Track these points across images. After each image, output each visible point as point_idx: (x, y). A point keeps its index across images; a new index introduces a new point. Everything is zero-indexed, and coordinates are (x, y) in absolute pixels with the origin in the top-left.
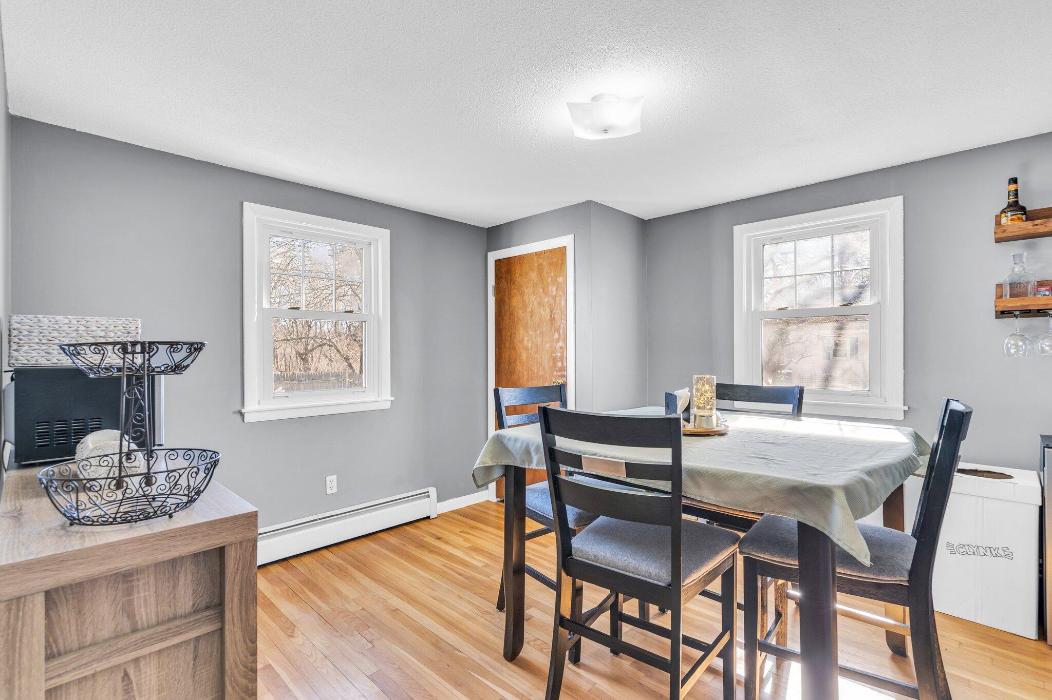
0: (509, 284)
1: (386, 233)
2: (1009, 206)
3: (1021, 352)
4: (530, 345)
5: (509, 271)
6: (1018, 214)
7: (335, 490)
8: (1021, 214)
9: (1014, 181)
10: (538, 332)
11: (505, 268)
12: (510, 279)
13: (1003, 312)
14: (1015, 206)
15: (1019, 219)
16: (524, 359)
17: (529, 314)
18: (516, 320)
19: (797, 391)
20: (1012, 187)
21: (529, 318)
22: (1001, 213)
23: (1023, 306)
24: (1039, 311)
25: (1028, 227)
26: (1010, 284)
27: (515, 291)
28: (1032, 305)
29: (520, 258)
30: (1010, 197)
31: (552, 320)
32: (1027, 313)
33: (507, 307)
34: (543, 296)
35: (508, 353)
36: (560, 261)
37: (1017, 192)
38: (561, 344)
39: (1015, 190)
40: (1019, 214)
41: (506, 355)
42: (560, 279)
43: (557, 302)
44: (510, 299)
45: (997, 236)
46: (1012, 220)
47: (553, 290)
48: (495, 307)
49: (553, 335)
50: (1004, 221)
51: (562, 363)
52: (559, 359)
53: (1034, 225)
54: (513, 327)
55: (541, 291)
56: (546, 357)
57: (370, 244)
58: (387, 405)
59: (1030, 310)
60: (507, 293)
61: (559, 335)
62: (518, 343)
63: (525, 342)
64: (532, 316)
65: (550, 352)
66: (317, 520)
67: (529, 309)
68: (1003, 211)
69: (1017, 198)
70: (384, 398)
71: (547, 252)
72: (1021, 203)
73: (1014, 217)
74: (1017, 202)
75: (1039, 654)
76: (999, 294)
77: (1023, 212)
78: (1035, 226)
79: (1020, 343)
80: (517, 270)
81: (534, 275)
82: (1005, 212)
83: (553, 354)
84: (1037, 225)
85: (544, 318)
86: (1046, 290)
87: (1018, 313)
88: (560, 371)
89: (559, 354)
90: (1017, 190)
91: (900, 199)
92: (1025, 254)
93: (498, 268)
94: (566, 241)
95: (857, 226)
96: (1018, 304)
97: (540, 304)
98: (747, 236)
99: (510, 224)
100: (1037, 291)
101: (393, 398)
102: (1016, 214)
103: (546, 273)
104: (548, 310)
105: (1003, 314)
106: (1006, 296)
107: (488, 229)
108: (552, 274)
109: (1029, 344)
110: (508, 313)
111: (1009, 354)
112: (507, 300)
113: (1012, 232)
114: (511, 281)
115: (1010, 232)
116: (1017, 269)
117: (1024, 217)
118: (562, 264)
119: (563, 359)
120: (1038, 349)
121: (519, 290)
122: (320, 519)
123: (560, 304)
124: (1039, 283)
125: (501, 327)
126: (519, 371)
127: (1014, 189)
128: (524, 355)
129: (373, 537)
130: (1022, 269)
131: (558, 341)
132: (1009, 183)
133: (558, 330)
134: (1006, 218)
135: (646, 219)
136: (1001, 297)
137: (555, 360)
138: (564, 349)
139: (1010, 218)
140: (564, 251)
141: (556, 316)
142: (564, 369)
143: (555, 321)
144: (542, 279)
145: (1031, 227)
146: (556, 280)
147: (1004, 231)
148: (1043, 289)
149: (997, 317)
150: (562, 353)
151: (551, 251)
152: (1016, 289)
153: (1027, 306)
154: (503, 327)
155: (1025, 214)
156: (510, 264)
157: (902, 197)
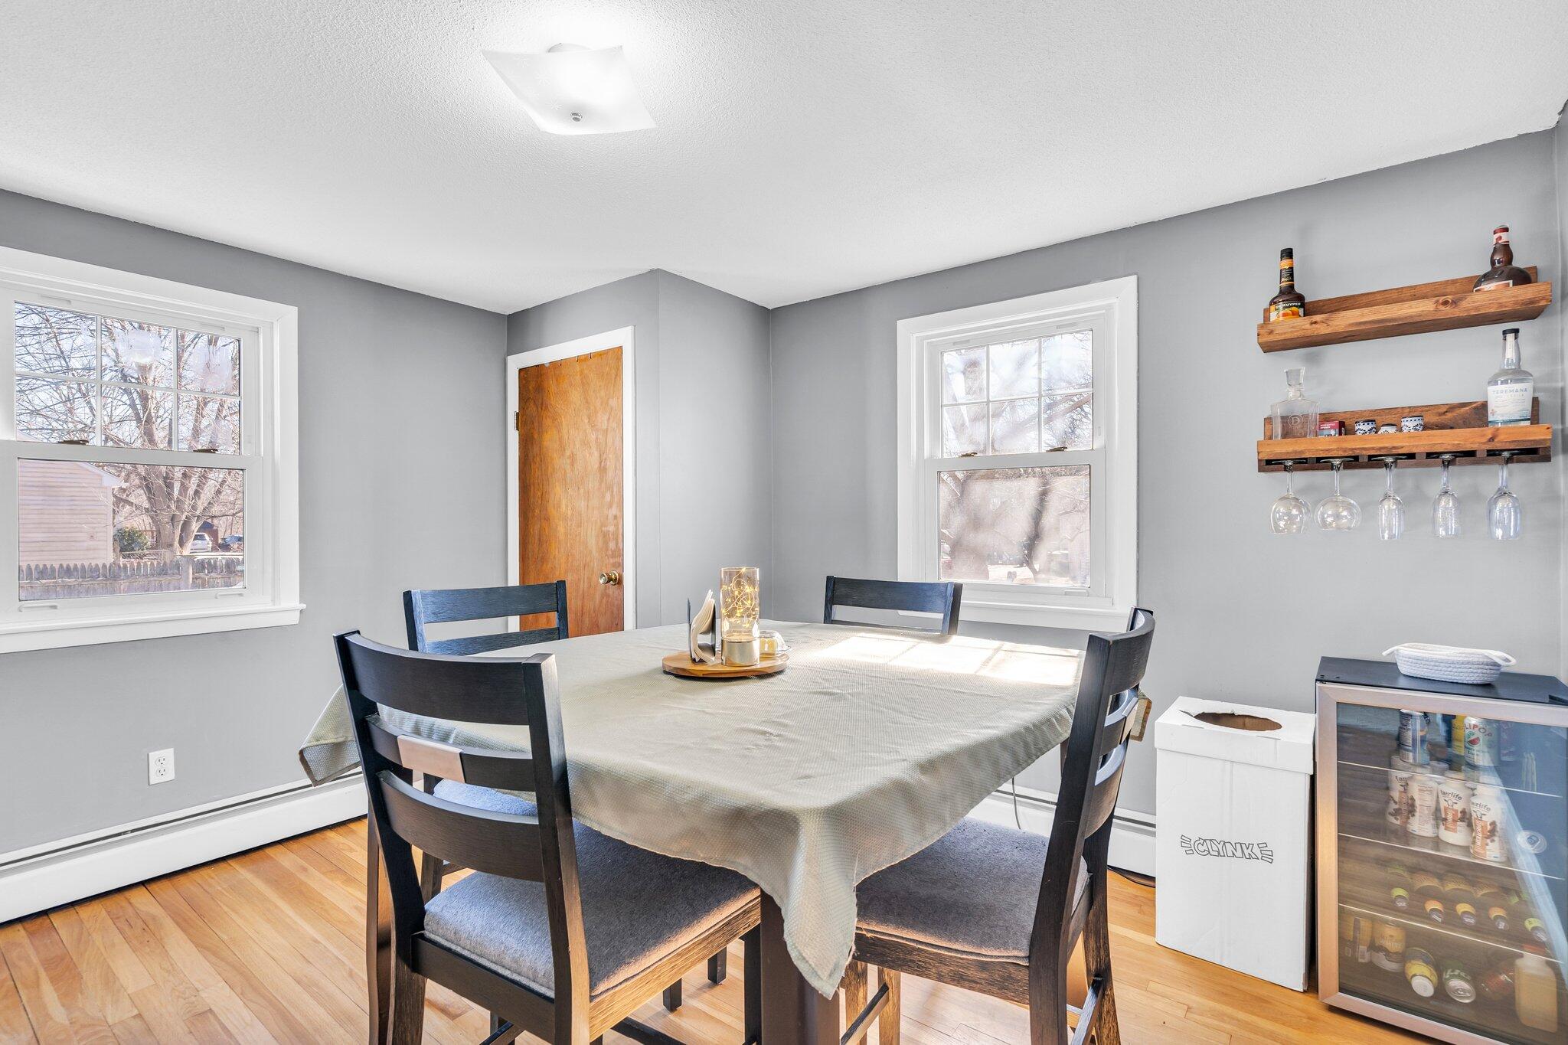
0: (540, 409)
1: (292, 312)
2: (1282, 293)
3: (1295, 526)
4: (569, 513)
5: (540, 388)
6: (1292, 306)
7: (170, 775)
8: (1297, 306)
9: (1288, 253)
10: (582, 491)
11: (534, 381)
12: (540, 401)
13: (1269, 462)
14: (1290, 294)
15: (1294, 314)
16: (562, 537)
17: (568, 461)
18: (550, 470)
19: (950, 591)
20: (1286, 264)
21: (568, 467)
22: (1271, 305)
23: (1296, 452)
24: (1318, 459)
25: (1302, 325)
26: (1283, 418)
27: (548, 422)
28: (1309, 450)
29: (556, 365)
30: (1283, 280)
31: (602, 470)
32: (1303, 463)
33: (536, 449)
34: (589, 431)
35: (537, 527)
36: (613, 371)
37: (1292, 271)
38: (614, 511)
39: (1289, 268)
40: (1295, 306)
41: (535, 530)
42: (613, 402)
43: (610, 440)
44: (540, 434)
45: (1260, 341)
46: (1284, 315)
47: (602, 419)
48: (519, 448)
49: (603, 497)
50: (1273, 316)
51: (617, 544)
52: (611, 537)
53: (1312, 323)
54: (545, 482)
55: (586, 421)
56: (593, 532)
57: (257, 331)
58: (294, 619)
59: (1306, 459)
60: (536, 424)
61: (612, 495)
62: (552, 510)
63: (563, 507)
64: (572, 464)
65: (599, 524)
66: (125, 833)
67: (568, 453)
68: (1273, 302)
69: (1292, 281)
70: (284, 605)
71: (594, 356)
72: (1298, 289)
73: (1288, 311)
74: (1292, 287)
75: (1305, 1021)
76: (1268, 434)
77: (1299, 304)
78: (1314, 325)
79: (1295, 512)
80: (551, 385)
81: (575, 396)
82: (1275, 303)
83: (603, 529)
84: (1316, 323)
85: (590, 468)
86: (1332, 428)
87: (1289, 463)
88: (613, 556)
89: (611, 529)
90: (1291, 268)
91: (1133, 279)
92: (1303, 371)
93: (524, 382)
94: (621, 337)
95: (1073, 324)
96: (1290, 449)
97: (585, 443)
98: (917, 337)
99: (541, 309)
100: (1320, 429)
101: (304, 606)
102: (1290, 307)
103: (594, 392)
104: (596, 454)
105: (1269, 464)
106: (1276, 437)
107: (509, 316)
108: (602, 393)
109: (1306, 513)
110: (538, 459)
111: (1277, 529)
112: (536, 437)
113: (1282, 334)
114: (542, 404)
115: (1279, 334)
116: (1292, 393)
117: (1301, 311)
118: (617, 375)
119: (618, 537)
120: (1318, 522)
121: (554, 420)
122: (133, 831)
123: (613, 443)
124: (1323, 417)
125: (528, 482)
126: (554, 557)
127: (1287, 267)
128: (561, 530)
129: (253, 855)
130: (1298, 394)
131: (610, 506)
132: (1282, 257)
133: (610, 488)
134: (1276, 313)
135: (770, 308)
136: (1271, 438)
137: (605, 535)
138: (619, 518)
139: (1282, 312)
140: (620, 353)
141: (608, 463)
142: (619, 553)
143: (606, 472)
144: (587, 402)
145: (1308, 326)
146: (607, 403)
147: (1271, 332)
148: (1327, 426)
149: (1260, 470)
150: (617, 526)
151: (601, 355)
152: (1289, 427)
153: (1302, 452)
154: (532, 481)
155: (1303, 306)
156: (541, 375)
157: (1134, 278)
